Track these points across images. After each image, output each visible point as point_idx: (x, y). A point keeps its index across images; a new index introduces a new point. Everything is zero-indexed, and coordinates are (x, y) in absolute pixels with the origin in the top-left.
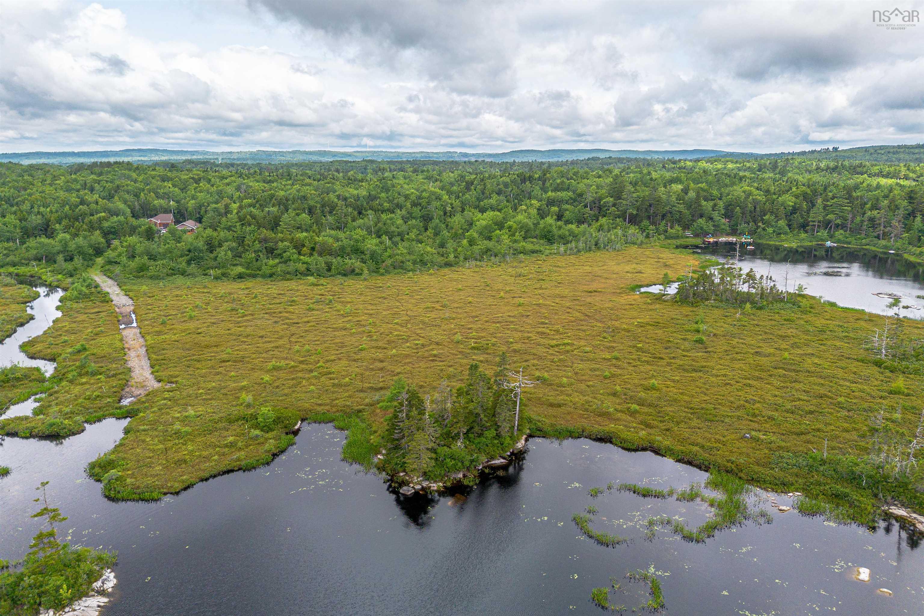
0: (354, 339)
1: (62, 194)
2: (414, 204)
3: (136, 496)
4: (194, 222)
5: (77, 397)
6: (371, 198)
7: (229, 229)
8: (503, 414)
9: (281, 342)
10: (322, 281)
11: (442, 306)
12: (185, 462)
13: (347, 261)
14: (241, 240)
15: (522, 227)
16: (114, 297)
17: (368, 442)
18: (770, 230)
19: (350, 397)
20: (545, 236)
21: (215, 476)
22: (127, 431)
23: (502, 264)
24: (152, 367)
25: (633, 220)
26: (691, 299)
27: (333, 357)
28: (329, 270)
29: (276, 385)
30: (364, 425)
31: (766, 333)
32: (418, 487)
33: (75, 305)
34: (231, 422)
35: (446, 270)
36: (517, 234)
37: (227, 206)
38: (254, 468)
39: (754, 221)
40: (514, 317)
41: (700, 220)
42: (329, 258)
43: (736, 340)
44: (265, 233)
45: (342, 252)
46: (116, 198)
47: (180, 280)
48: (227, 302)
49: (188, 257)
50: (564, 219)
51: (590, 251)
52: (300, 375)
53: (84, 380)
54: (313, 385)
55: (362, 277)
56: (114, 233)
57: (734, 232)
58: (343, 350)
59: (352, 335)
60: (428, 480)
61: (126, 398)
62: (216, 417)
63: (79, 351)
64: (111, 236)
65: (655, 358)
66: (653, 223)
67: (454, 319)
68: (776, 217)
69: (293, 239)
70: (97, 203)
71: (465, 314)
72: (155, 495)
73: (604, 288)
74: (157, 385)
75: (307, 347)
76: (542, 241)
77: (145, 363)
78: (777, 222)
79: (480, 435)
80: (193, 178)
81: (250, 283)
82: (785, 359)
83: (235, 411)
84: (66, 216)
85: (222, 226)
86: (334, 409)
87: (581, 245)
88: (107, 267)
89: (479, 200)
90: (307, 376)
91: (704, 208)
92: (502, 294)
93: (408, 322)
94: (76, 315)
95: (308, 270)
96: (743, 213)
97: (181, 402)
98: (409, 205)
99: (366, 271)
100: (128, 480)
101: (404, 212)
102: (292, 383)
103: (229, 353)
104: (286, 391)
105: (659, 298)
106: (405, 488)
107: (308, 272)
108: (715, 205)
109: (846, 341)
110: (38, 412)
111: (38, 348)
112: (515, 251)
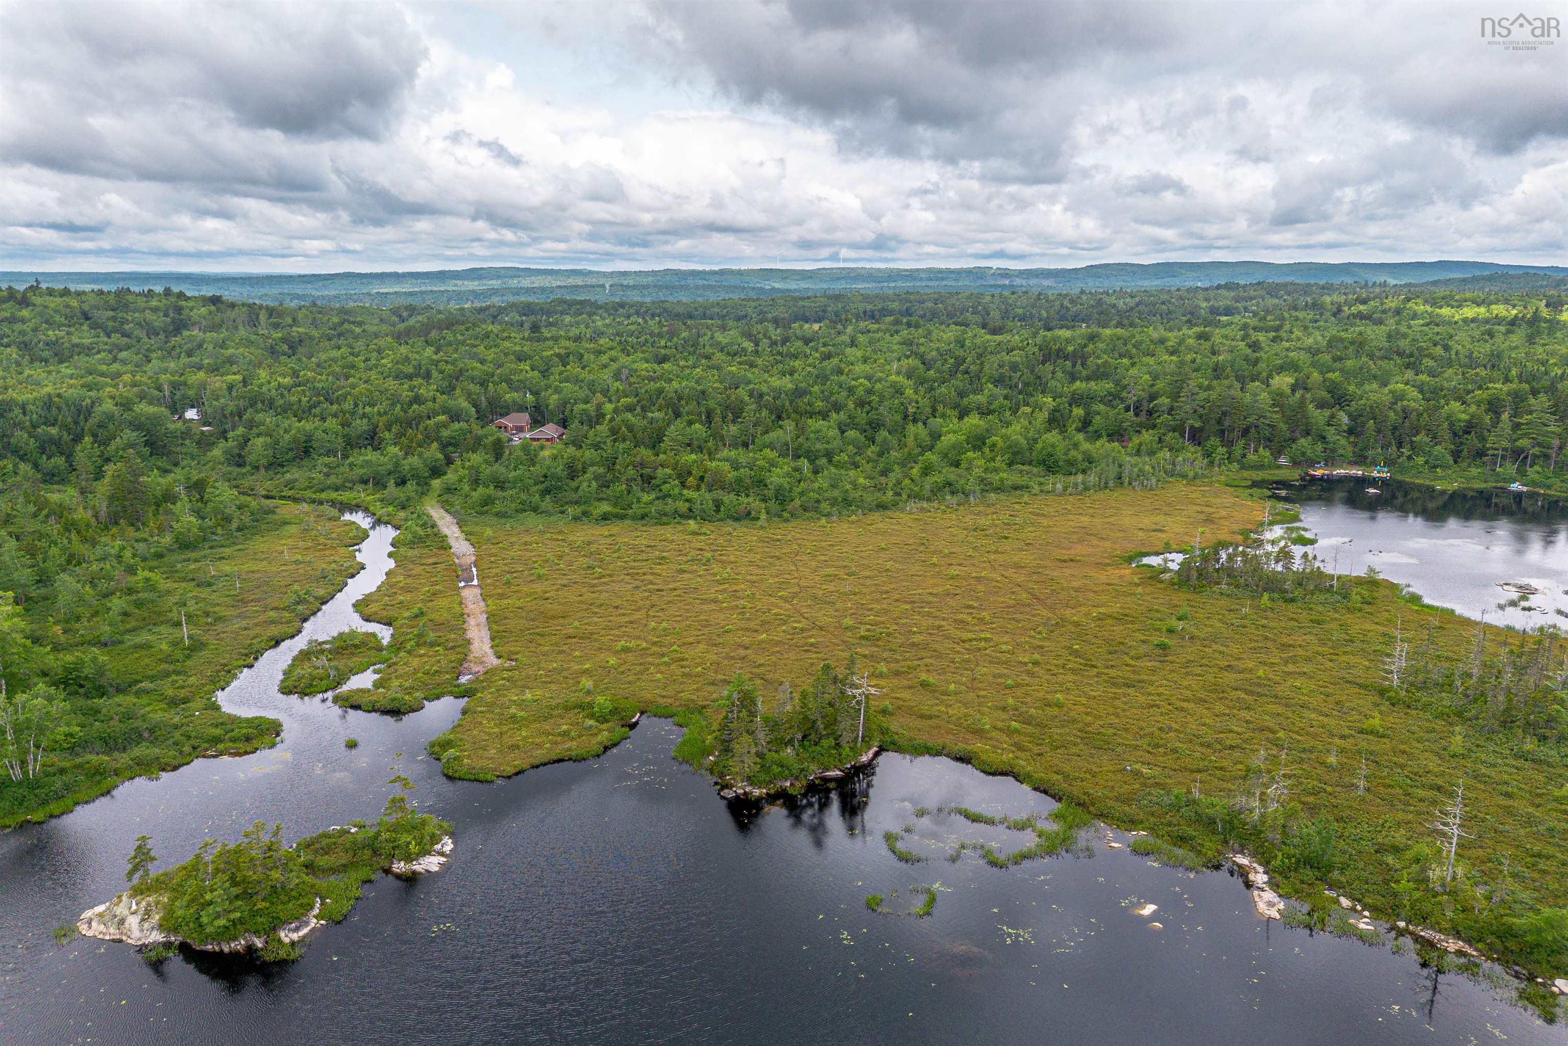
0: (722, 617)
1: (391, 384)
2: (861, 404)
3: (472, 777)
4: (556, 426)
5: (416, 671)
6: (799, 393)
7: (597, 446)
9: (637, 616)
10: (707, 528)
11: (847, 574)
12: (518, 747)
13: (743, 499)
14: (611, 463)
15: (1010, 447)
16: (452, 542)
17: (704, 742)
18: (1420, 460)
19: (697, 690)
20: (1044, 461)
21: (545, 764)
22: (464, 712)
23: (962, 508)
24: (492, 639)
25: (1196, 437)
26: (1194, 581)
27: (691, 640)
28: (718, 511)
29: (621, 670)
30: (704, 723)
31: (1266, 638)
32: (741, 791)
33: (410, 553)
34: (567, 709)
35: (876, 516)
36: (999, 458)
37: (599, 407)
38: (584, 759)
39: (1400, 445)
40: (936, 595)
41: (1303, 440)
42: (719, 494)
43: (1215, 647)
44: (645, 453)
45: (739, 488)
46: (458, 391)
47: (531, 519)
48: (585, 556)
49: (544, 485)
50: (1091, 429)
51: (1106, 487)
52: (650, 659)
53: (422, 652)
54: (662, 673)
55: (759, 523)
56: (455, 445)
57: (1361, 459)
58: (706, 631)
59: (721, 610)
60: (751, 785)
61: (464, 674)
62: (554, 703)
63: (416, 616)
64: (451, 449)
65: (1086, 665)
66: (1229, 444)
67: (855, 594)
68: (1434, 438)
69: (677, 463)
70: (434, 400)
71: (874, 588)
72: (489, 777)
73: (1088, 555)
74: (496, 662)
75: (664, 624)
76: (1035, 470)
77: (485, 634)
78: (1432, 447)
79: (816, 744)
80: (558, 355)
81: (615, 528)
82: (1259, 677)
83: (573, 698)
84: (398, 420)
85: (589, 442)
86: (677, 703)
87: (1092, 478)
88: (445, 497)
89: (962, 394)
90: (657, 661)
91: (1313, 421)
92: (935, 560)
93: (795, 595)
94: (411, 566)
95: (690, 510)
96: (1379, 431)
97: (520, 683)
98: (851, 405)
99: (763, 516)
100: (465, 761)
101: (842, 416)
102: (638, 668)
103: (576, 628)
104: (630, 678)
105: (1154, 576)
106: (726, 791)
107: (690, 514)
108: (1333, 416)
109: (1372, 657)
110: (377, 685)
111: (373, 608)
112: (987, 487)
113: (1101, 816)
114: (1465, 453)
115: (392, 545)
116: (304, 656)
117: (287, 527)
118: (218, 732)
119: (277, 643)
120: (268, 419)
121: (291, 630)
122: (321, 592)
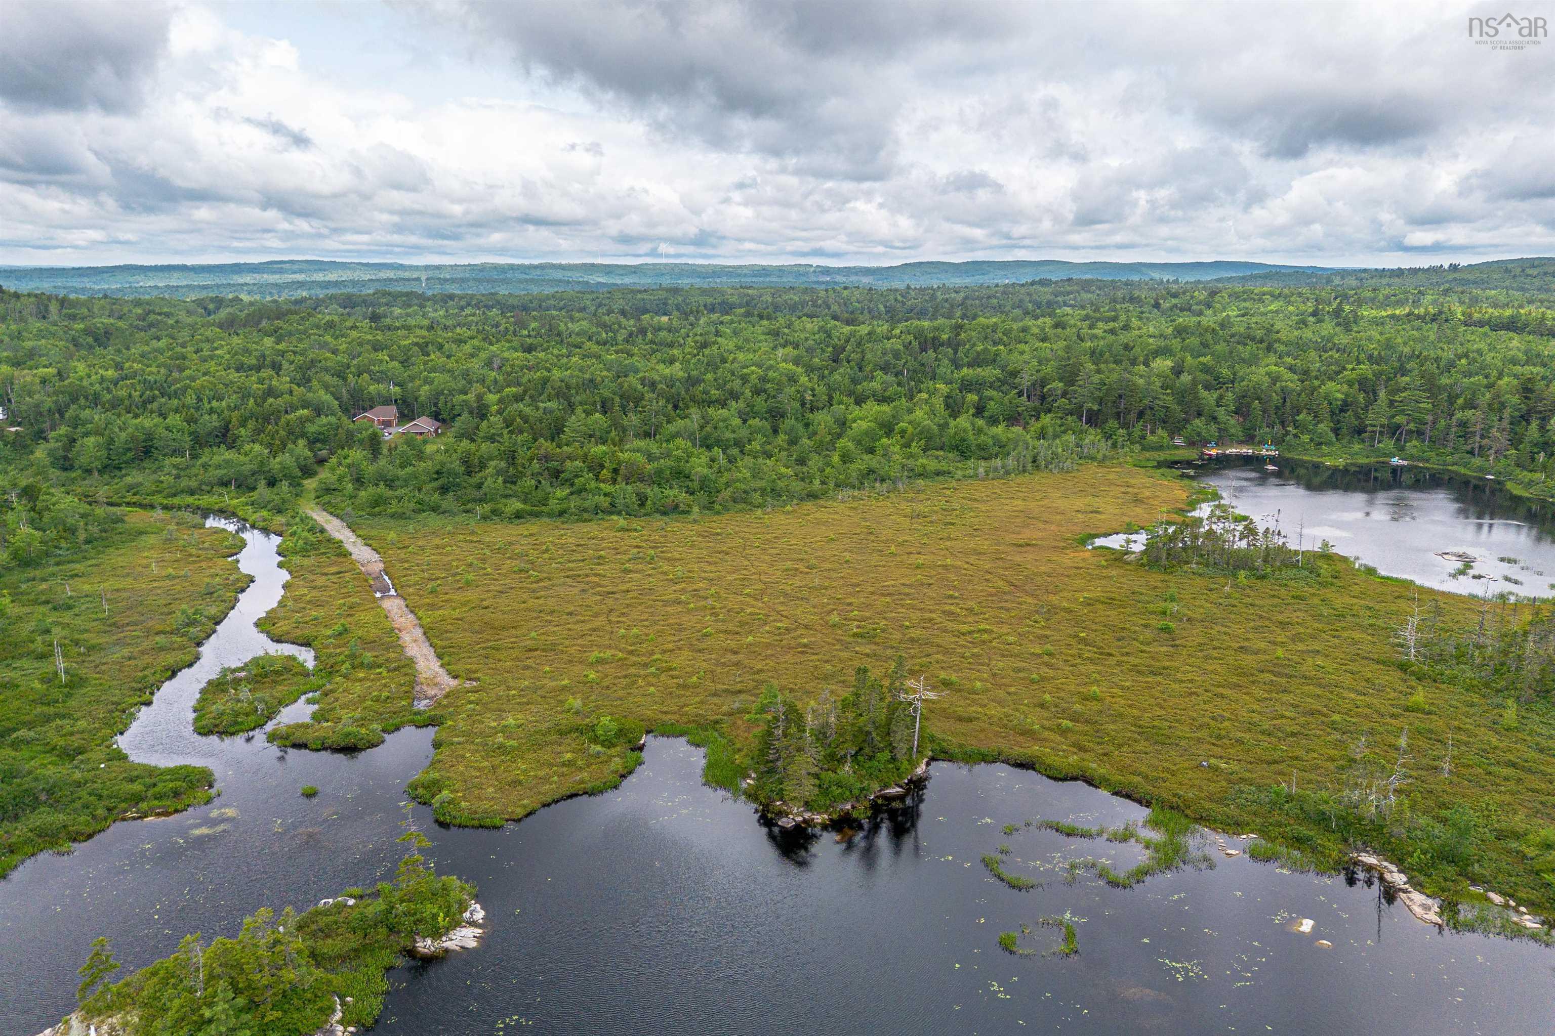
0: (694, 619)
1: (234, 375)
2: (757, 392)
3: (476, 823)
4: (429, 420)
5: (362, 699)
6: (691, 381)
7: (492, 439)
8: (900, 734)
9: (598, 623)
10: (636, 524)
11: (808, 567)
12: (520, 783)
13: (668, 492)
14: (511, 457)
15: (921, 433)
16: (350, 547)
17: (733, 763)
18: (1306, 438)
19: (702, 702)
20: (957, 446)
21: (556, 801)
22: (437, 745)
23: (892, 495)
24: (440, 657)
25: (1093, 419)
26: (1164, 562)
27: (670, 646)
28: (642, 505)
29: (605, 684)
30: (724, 741)
31: (1261, 617)
32: (800, 819)
33: (306, 562)
34: (561, 733)
35: (809, 505)
36: (914, 444)
37: (480, 397)
38: (601, 792)
39: (1283, 423)
40: (910, 586)
41: (1197, 421)
42: (642, 487)
43: (1217, 628)
44: (546, 445)
45: (658, 478)
46: (315, 383)
47: (434, 521)
48: (509, 558)
49: (440, 482)
50: (986, 414)
51: (1024, 471)
52: (633, 670)
53: (361, 675)
54: (652, 685)
55: (691, 517)
56: (323, 442)
57: (1249, 439)
58: (683, 635)
59: (689, 611)
60: (810, 810)
61: (419, 699)
62: (544, 726)
63: (340, 634)
64: (319, 445)
65: (1101, 654)
66: (1125, 425)
67: (826, 588)
68: (1316, 416)
69: (586, 455)
70: (291, 392)
71: (842, 582)
72: (497, 822)
73: (1041, 539)
74: (454, 683)
75: (635, 631)
76: (951, 455)
77: (430, 652)
78: (1316, 425)
79: (871, 758)
80: (417, 344)
81: (533, 526)
82: (1277, 658)
83: (565, 720)
84: (252, 415)
85: (481, 434)
86: (684, 719)
87: (1011, 462)
88: (327, 498)
89: (855, 381)
90: (642, 672)
91: (1204, 401)
92: (893, 549)
93: (763, 592)
94: (312, 577)
95: (613, 505)
96: (1264, 411)
97: (494, 706)
98: (748, 393)
99: (696, 509)
100: (463, 804)
101: (741, 404)
102: (624, 682)
103: (533, 639)
104: (621, 693)
105: (1118, 557)
106: (784, 820)
107: (613, 510)
108: (1221, 397)
109: (1370, 631)
110: (318, 717)
111: (282, 627)
112: (911, 473)
113: (1201, 819)
114: (1344, 430)
115: (279, 554)
116: (216, 687)
117: (143, 537)
118: (137, 787)
119: (174, 674)
120: (96, 416)
121: (188, 658)
122: (213, 611)
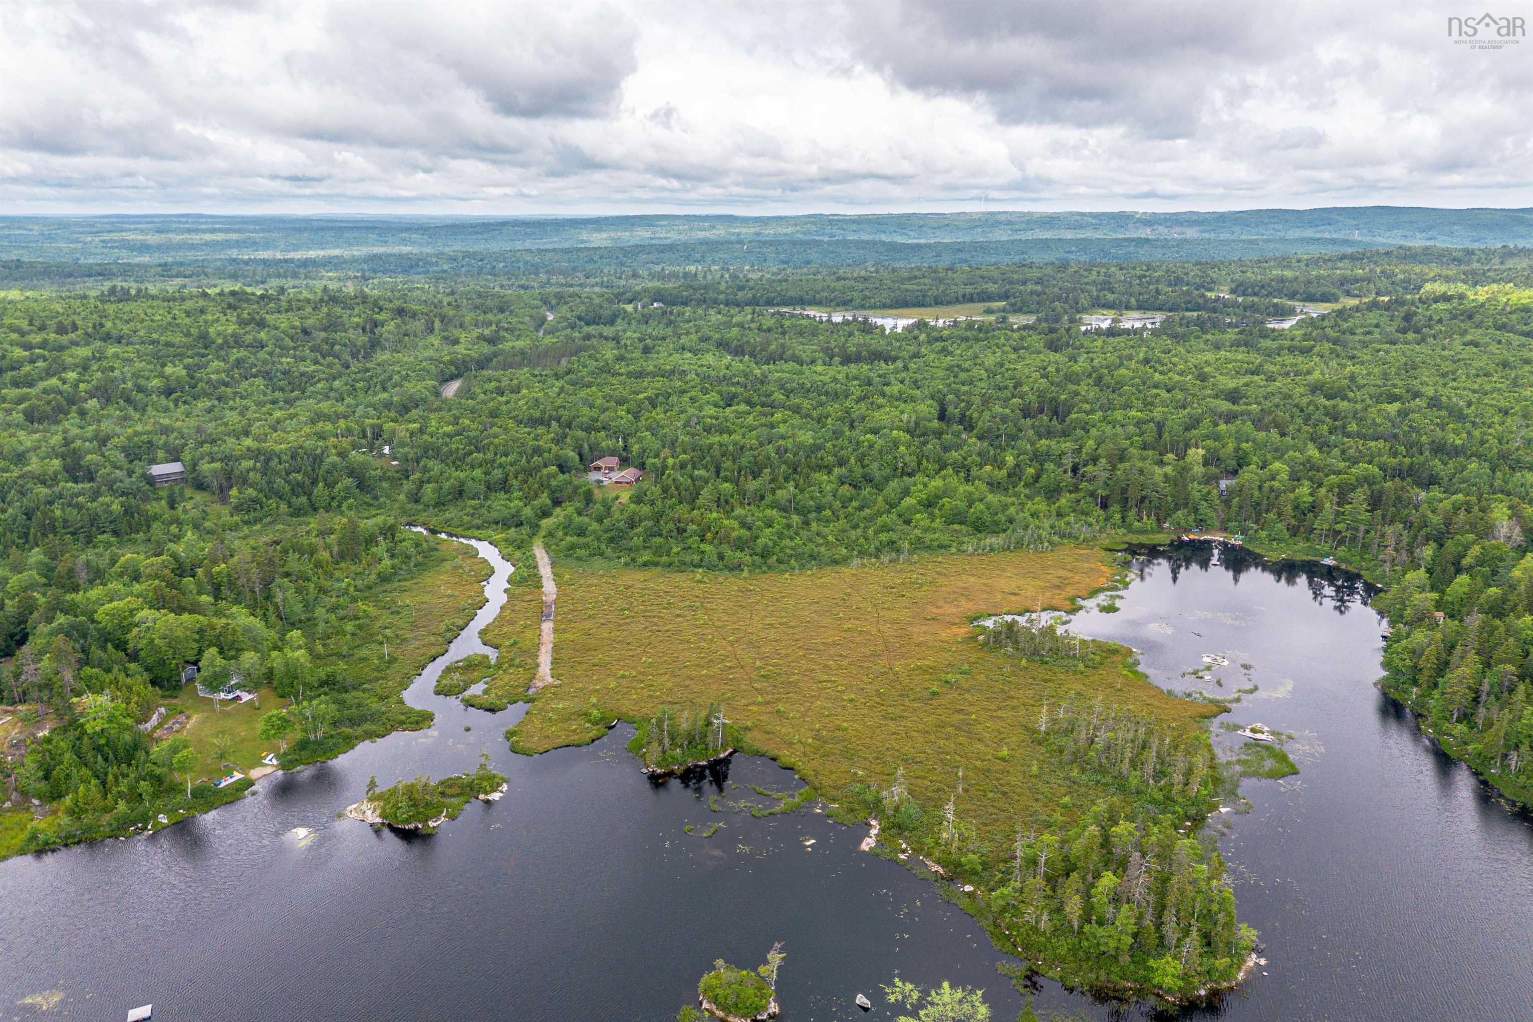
3: (523, 753)
4: (635, 471)
5: (506, 684)
6: (817, 448)
10: (708, 577)
12: (548, 736)
16: (544, 581)
18: (1263, 534)
19: (652, 707)
21: (560, 747)
22: (527, 713)
23: (891, 565)
24: (553, 664)
28: (719, 562)
29: (615, 691)
33: (518, 590)
36: (937, 521)
38: (581, 746)
46: (569, 440)
47: (598, 563)
48: (622, 599)
51: (1004, 551)
52: (634, 684)
53: (512, 671)
54: (637, 694)
55: (743, 575)
57: (1224, 529)
58: (673, 665)
60: (659, 767)
61: (532, 687)
62: (573, 711)
63: (512, 644)
66: (1129, 509)
69: (703, 519)
70: (550, 450)
72: (531, 753)
73: (949, 615)
74: (550, 680)
75: (652, 659)
76: (963, 530)
77: (549, 660)
78: (1276, 523)
79: (694, 747)
81: (649, 574)
83: (584, 709)
84: (523, 470)
86: (639, 715)
88: (548, 539)
90: (638, 686)
94: (516, 602)
95: (701, 560)
97: (559, 696)
98: (853, 460)
100: (521, 743)
102: (625, 690)
104: (619, 697)
105: (977, 635)
107: (700, 565)
110: (486, 692)
111: (489, 636)
112: (919, 545)
113: (822, 795)
114: (1302, 529)
115: (508, 582)
116: (448, 670)
117: (444, 564)
118: (403, 718)
119: (435, 659)
120: (435, 466)
121: (442, 651)
122: (461, 622)
